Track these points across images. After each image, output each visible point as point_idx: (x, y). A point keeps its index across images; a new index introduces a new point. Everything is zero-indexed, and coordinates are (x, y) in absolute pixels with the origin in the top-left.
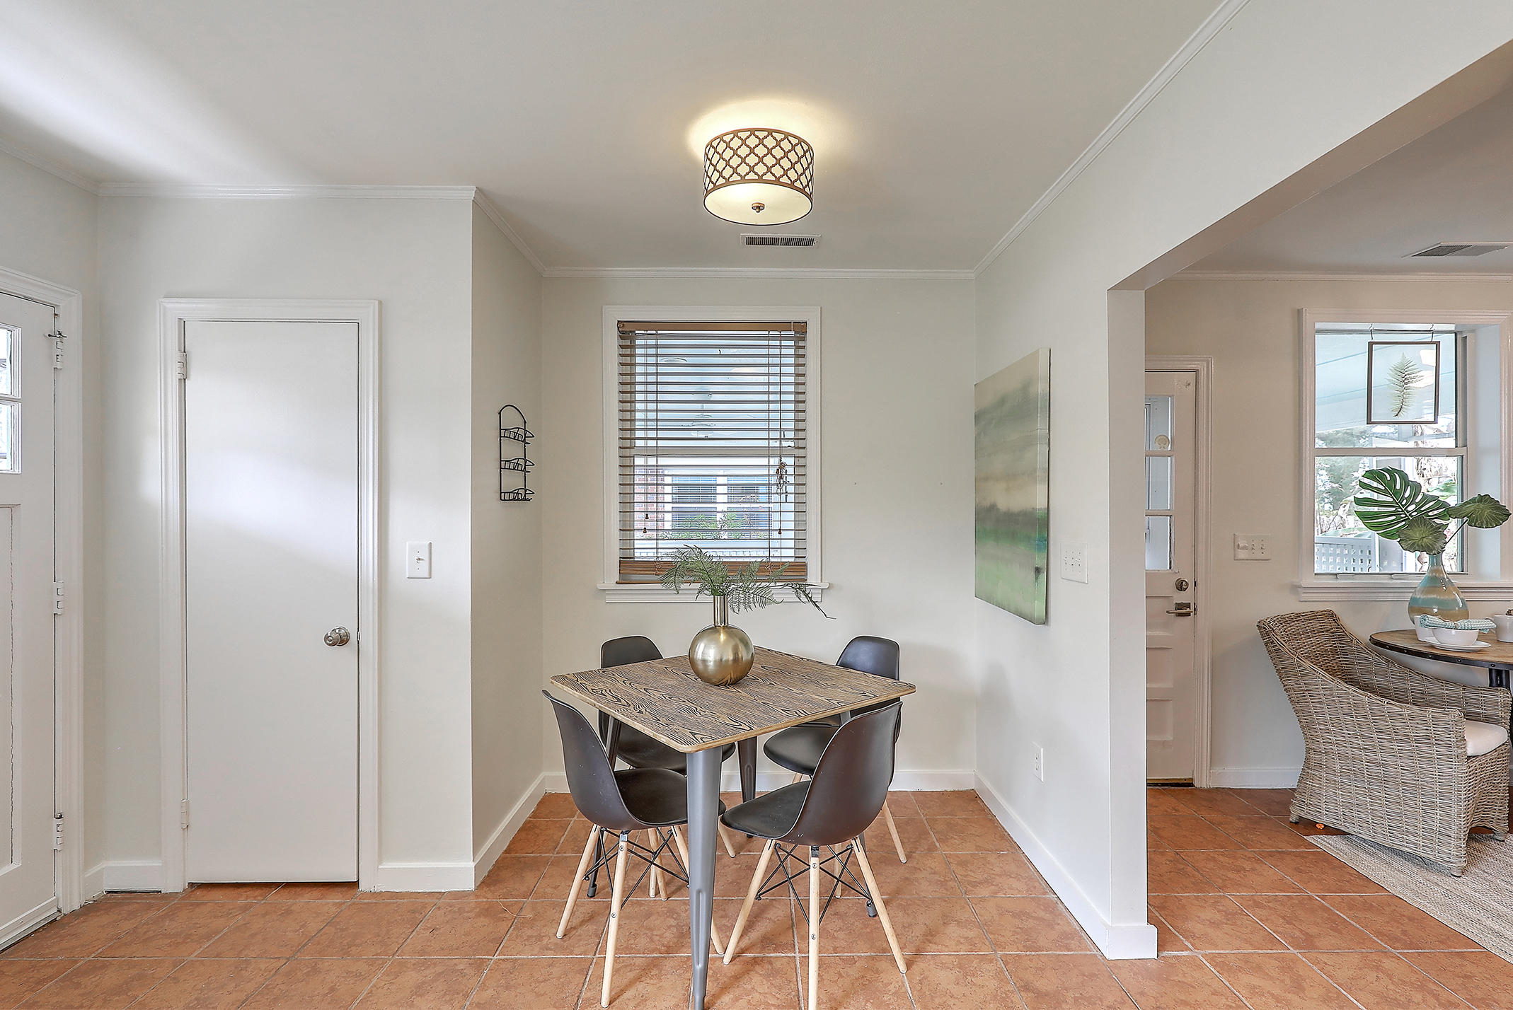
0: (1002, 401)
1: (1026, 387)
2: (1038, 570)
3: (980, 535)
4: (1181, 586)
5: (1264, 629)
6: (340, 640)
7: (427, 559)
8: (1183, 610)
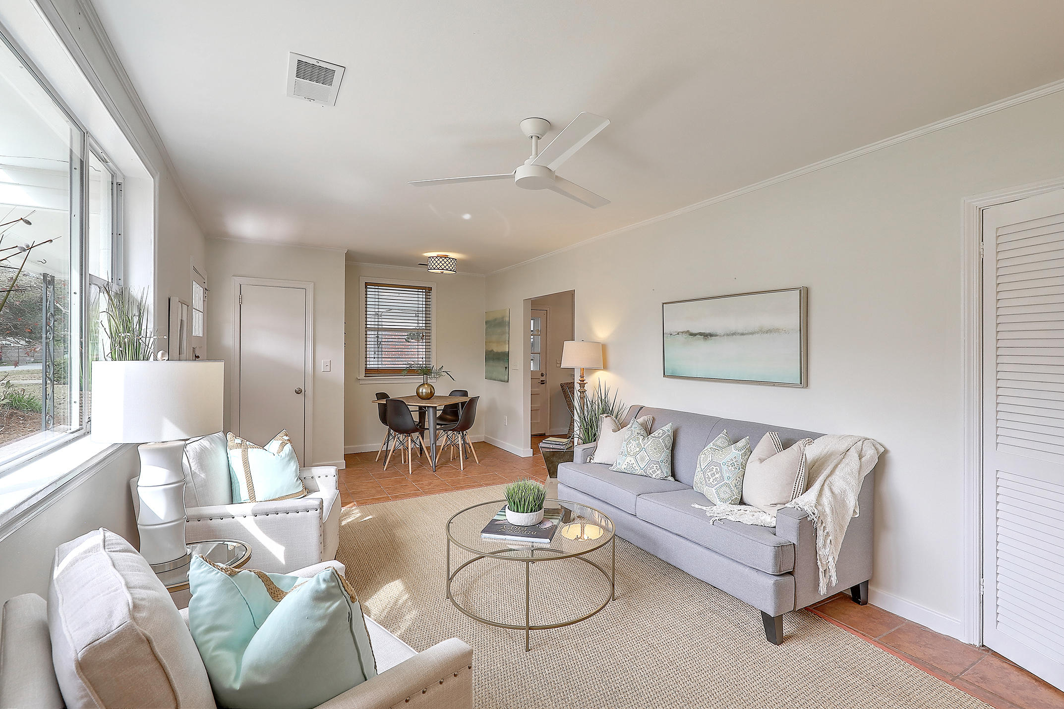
0: (496, 320)
1: (503, 317)
2: (506, 368)
3: (487, 359)
4: (542, 375)
5: (562, 385)
6: (298, 392)
7: (329, 366)
8: (543, 382)
